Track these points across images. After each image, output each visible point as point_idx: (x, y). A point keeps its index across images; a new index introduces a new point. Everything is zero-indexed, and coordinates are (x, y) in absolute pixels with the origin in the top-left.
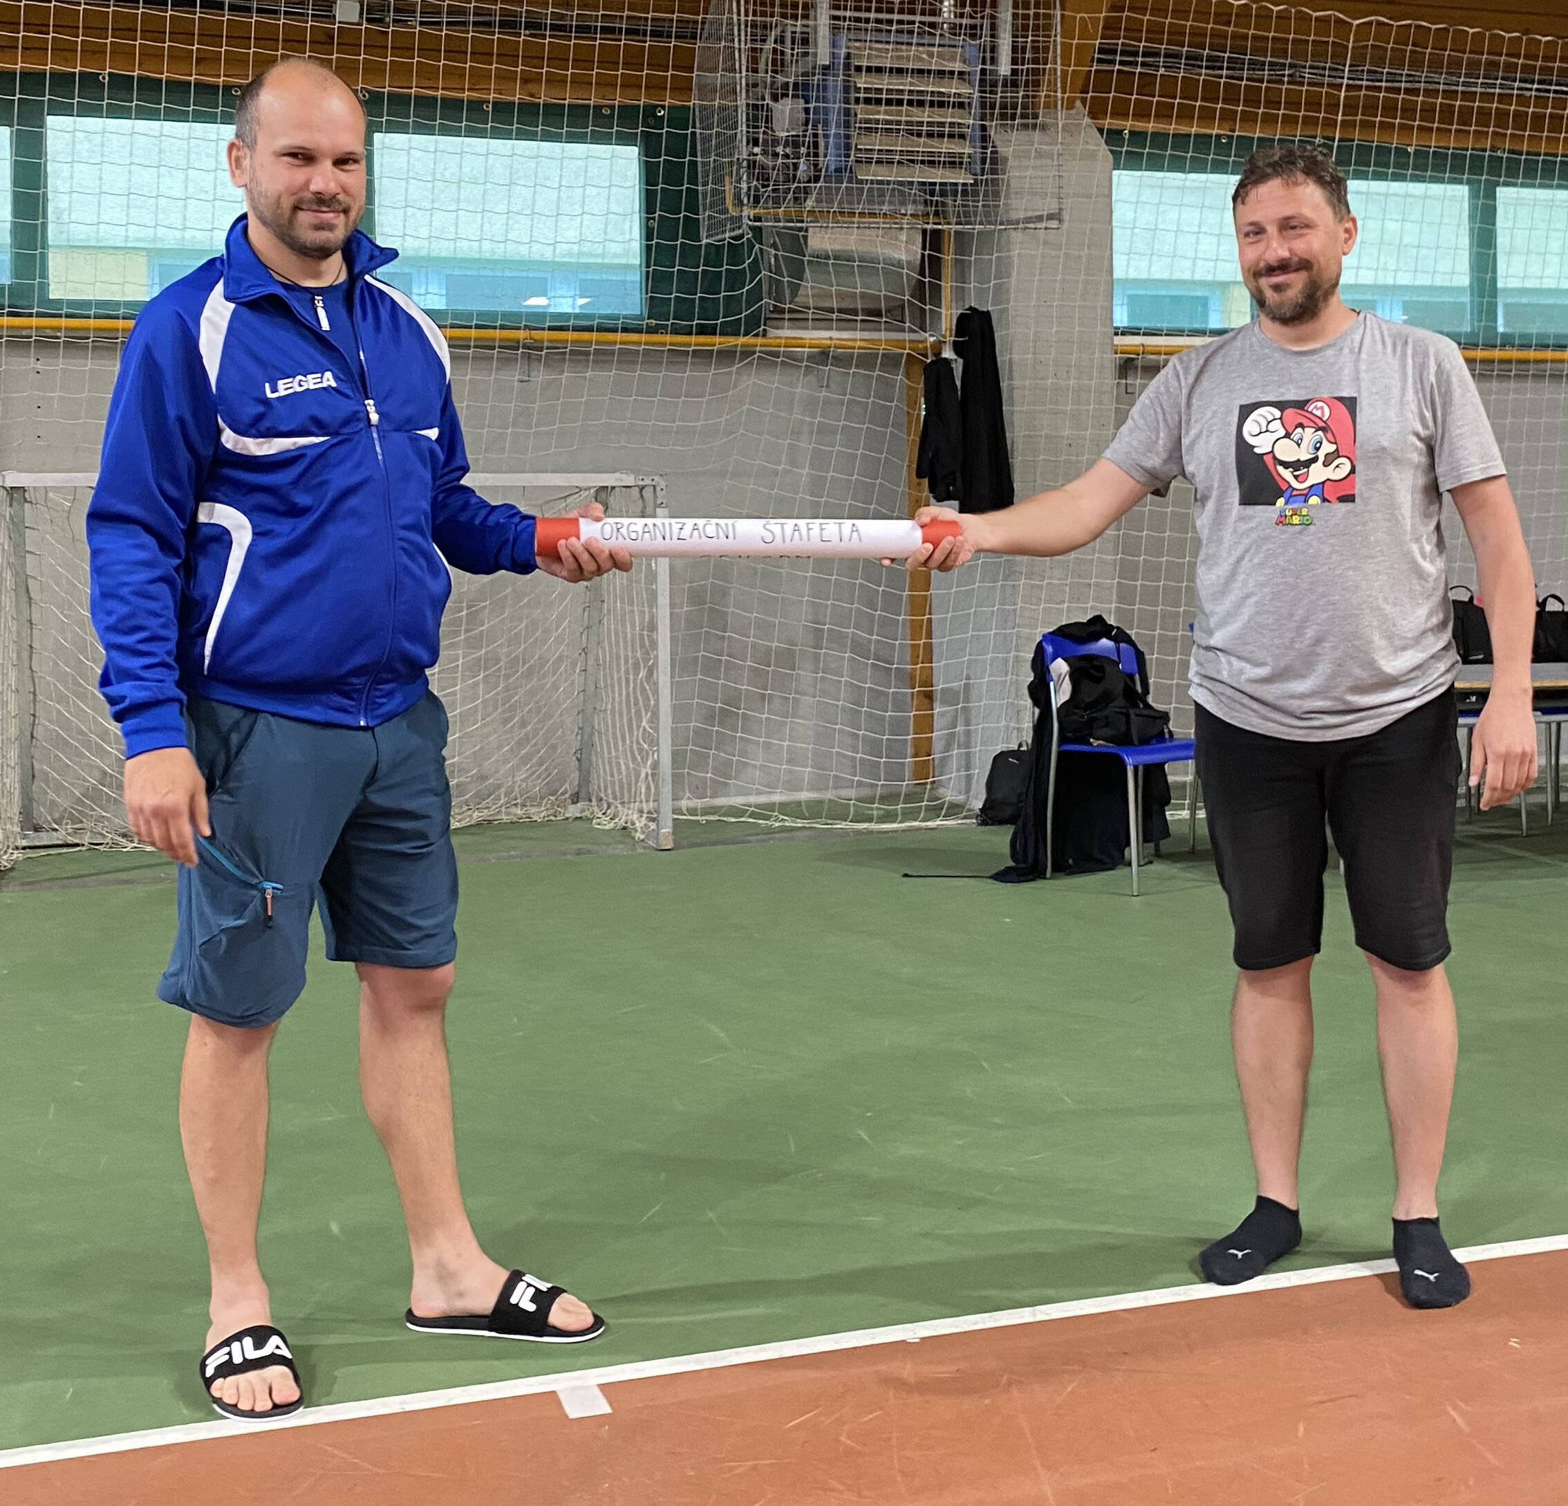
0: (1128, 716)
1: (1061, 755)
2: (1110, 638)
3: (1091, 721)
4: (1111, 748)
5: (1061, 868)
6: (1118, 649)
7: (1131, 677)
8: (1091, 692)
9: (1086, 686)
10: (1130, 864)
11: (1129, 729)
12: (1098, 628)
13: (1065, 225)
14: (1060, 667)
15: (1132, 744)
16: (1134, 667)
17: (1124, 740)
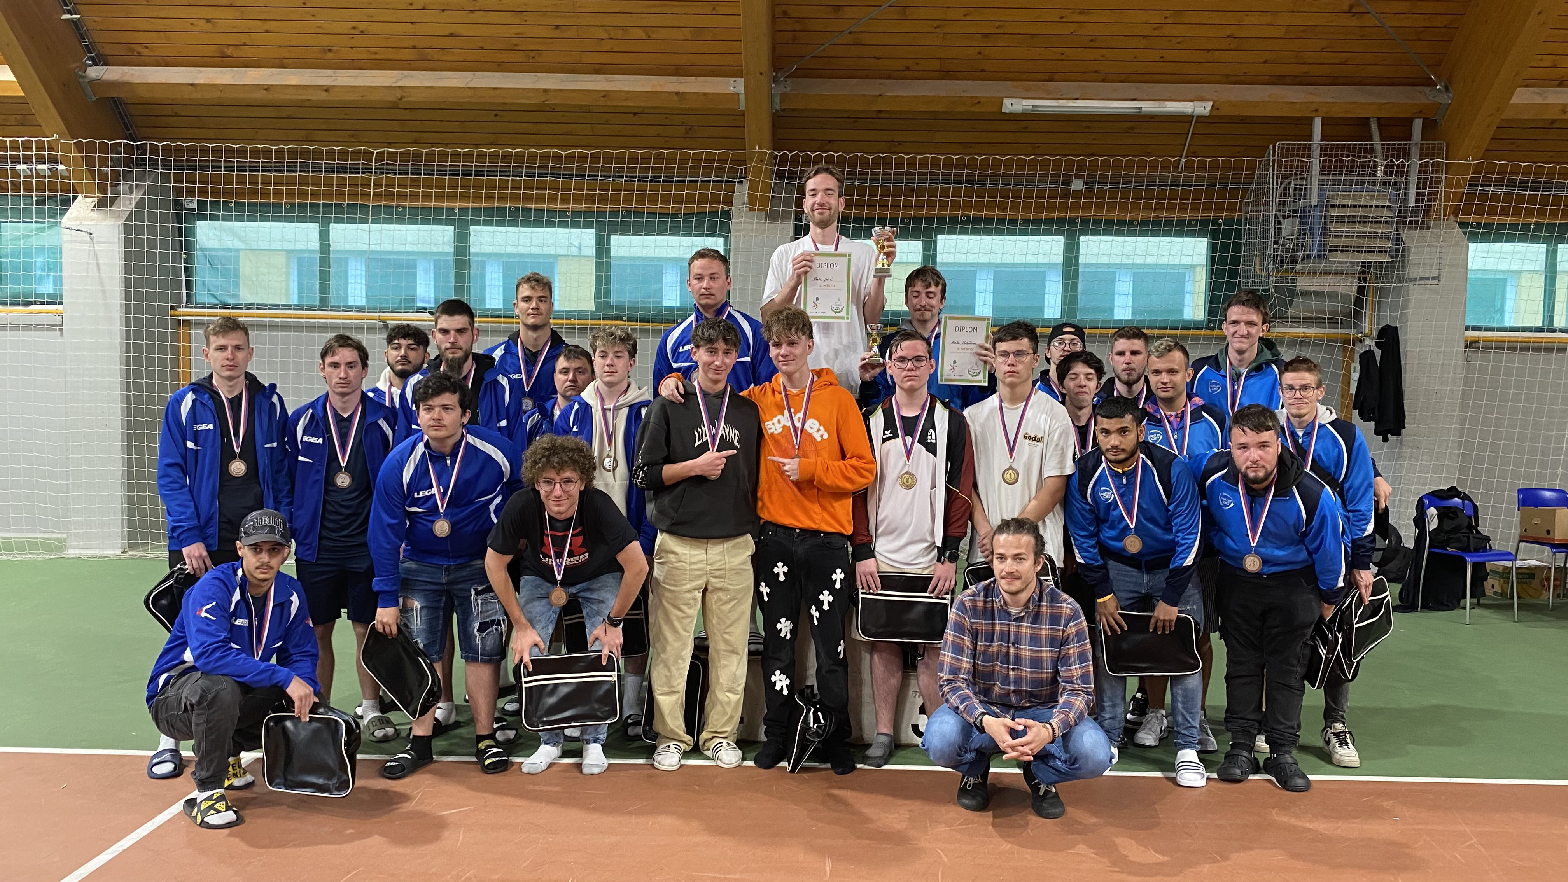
0: (1469, 537)
1: (1429, 553)
2: (1459, 498)
3: (1449, 539)
4: (1459, 553)
5: (1426, 607)
6: (1463, 504)
7: (1470, 518)
8: (1449, 525)
9: (1446, 520)
10: (1465, 608)
11: (1469, 544)
12: (1453, 492)
13: (1441, 283)
14: (1432, 511)
15: (1470, 552)
16: (1472, 513)
17: (1466, 549)
